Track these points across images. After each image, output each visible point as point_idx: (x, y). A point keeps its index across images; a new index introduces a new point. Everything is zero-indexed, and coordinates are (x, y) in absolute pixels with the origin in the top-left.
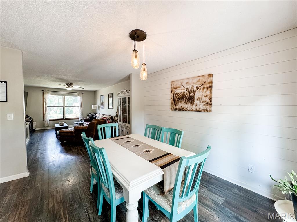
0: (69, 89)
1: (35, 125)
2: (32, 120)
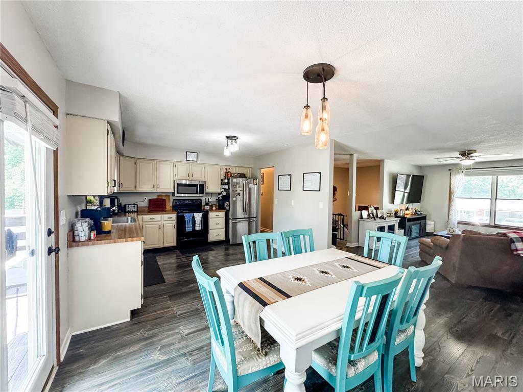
0: (466, 162)
1: (433, 226)
2: (424, 218)
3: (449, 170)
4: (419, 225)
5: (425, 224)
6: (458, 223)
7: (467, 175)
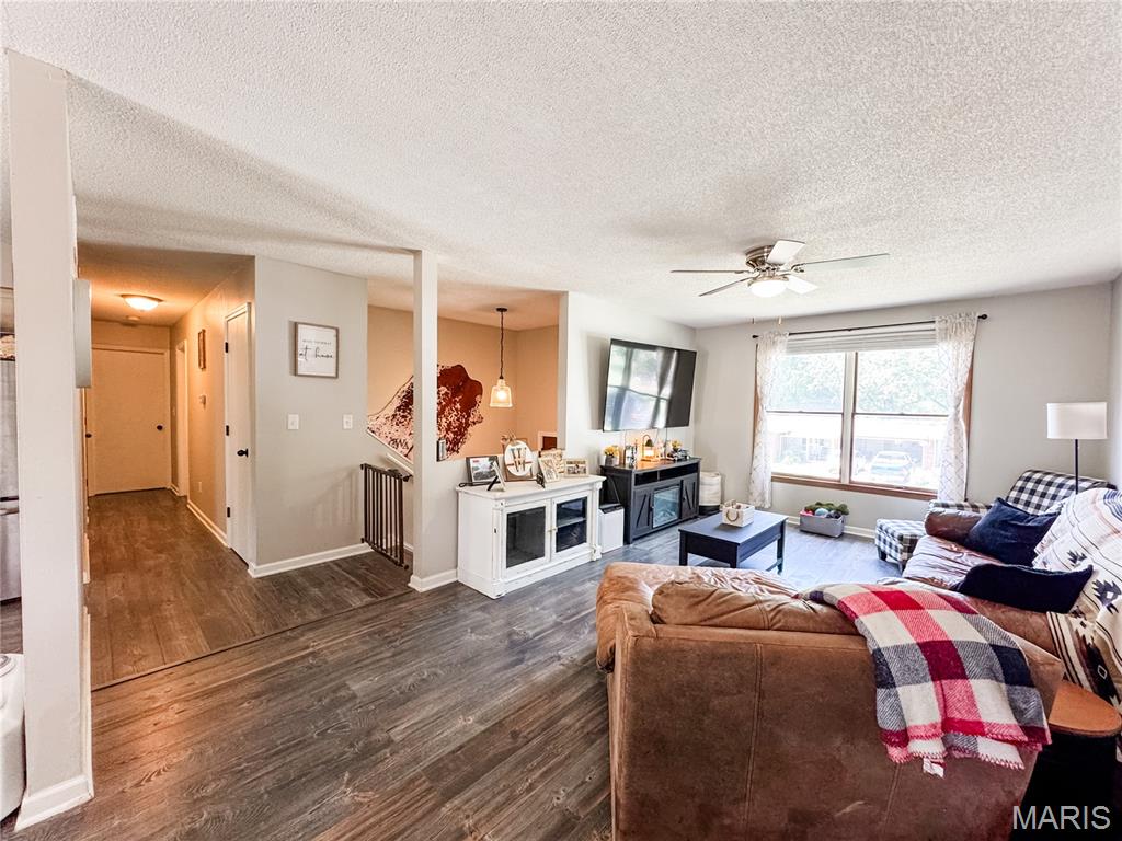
1: (717, 488)
2: (693, 468)
3: (754, 337)
4: (677, 489)
5: (696, 486)
6: (773, 479)
7: (792, 349)
